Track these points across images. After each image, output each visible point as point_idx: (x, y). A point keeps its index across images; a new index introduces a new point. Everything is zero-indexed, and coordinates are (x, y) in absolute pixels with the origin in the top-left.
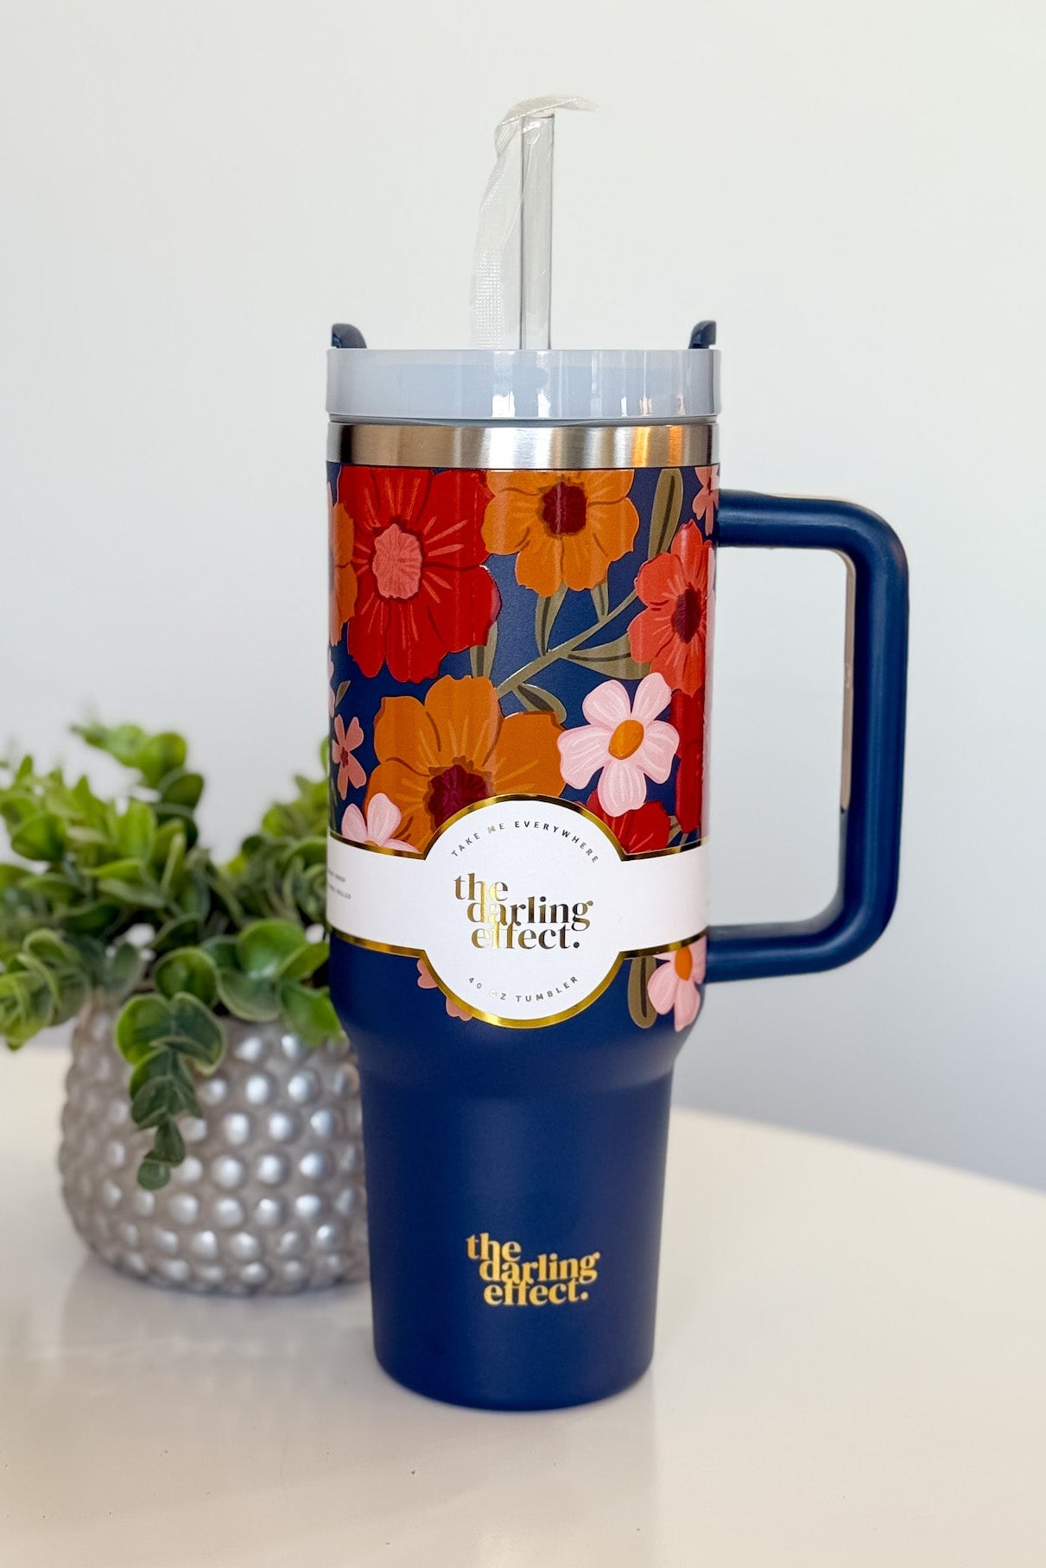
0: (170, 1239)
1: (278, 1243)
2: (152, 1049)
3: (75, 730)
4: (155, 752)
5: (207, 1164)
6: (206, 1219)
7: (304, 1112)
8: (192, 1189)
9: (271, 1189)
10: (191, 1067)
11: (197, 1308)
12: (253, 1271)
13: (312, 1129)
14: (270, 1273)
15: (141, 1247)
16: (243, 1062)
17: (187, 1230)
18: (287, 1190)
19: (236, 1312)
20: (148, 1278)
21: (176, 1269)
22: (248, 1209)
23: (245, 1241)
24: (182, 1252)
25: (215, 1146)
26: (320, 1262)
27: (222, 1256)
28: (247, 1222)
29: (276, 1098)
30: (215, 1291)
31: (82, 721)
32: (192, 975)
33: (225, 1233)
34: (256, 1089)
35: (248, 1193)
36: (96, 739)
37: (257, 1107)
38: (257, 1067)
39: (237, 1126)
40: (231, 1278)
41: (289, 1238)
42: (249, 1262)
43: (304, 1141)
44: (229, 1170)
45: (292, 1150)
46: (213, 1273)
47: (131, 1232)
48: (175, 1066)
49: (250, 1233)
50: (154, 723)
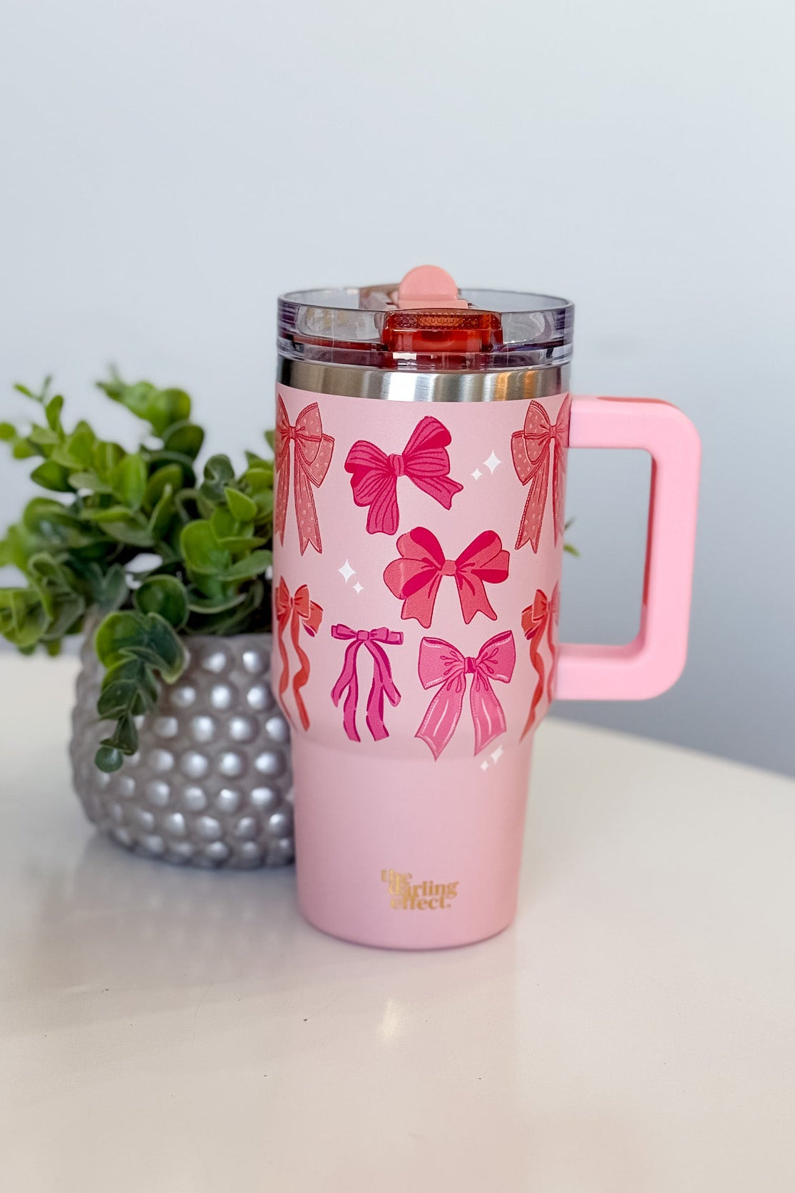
0: (148, 817)
1: (236, 826)
2: (123, 657)
3: (100, 385)
4: (162, 405)
5: (178, 757)
6: (176, 803)
7: (261, 718)
8: (165, 777)
9: (230, 781)
10: (157, 674)
11: (173, 877)
12: (217, 848)
13: (266, 732)
14: (231, 852)
15: (126, 822)
16: (209, 673)
17: (161, 811)
18: (244, 783)
19: (204, 881)
20: (133, 848)
21: (154, 843)
22: (212, 797)
23: (210, 824)
24: (157, 830)
25: (185, 743)
26: (272, 845)
27: (190, 834)
28: (210, 807)
29: (237, 706)
30: (188, 863)
31: (106, 378)
32: (168, 597)
33: (193, 815)
34: (220, 696)
35: (212, 783)
36: (115, 393)
37: (222, 711)
38: (222, 678)
39: (204, 726)
40: (199, 854)
41: (245, 823)
42: (212, 841)
43: (260, 742)
44: (197, 763)
45: (249, 749)
46: (184, 848)
47: (117, 810)
48: (142, 672)
49: (213, 817)
50: (164, 380)
